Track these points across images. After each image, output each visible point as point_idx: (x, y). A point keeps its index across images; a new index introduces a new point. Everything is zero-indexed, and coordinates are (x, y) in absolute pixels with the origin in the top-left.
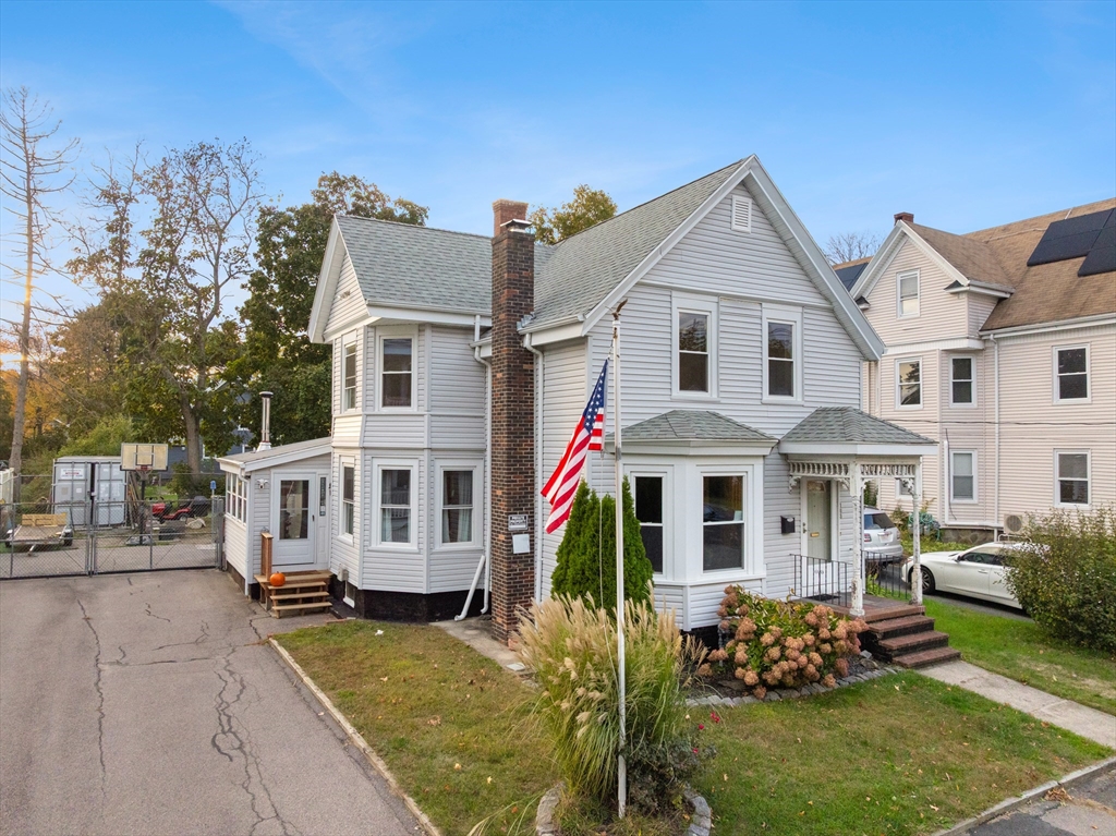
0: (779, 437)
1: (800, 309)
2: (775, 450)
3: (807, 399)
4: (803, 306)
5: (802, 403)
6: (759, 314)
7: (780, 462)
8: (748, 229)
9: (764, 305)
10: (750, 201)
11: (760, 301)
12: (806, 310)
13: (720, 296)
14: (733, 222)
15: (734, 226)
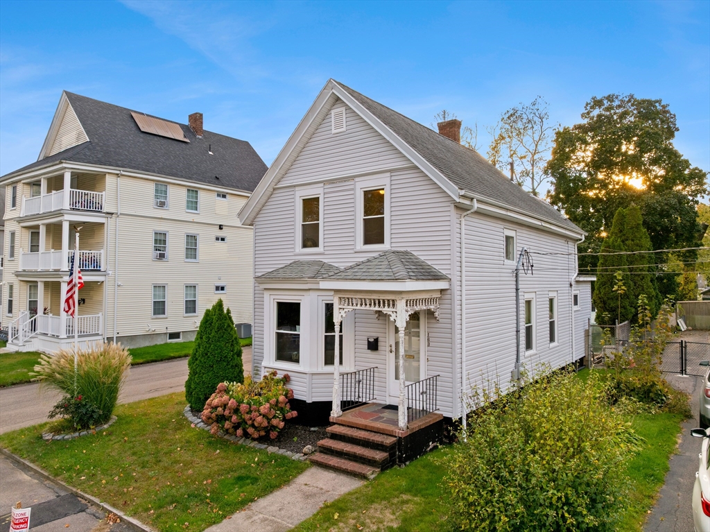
1: (388, 174)
3: (393, 245)
4: (390, 171)
6: (352, 187)
8: (344, 129)
9: (357, 179)
10: (343, 110)
11: (353, 178)
12: (393, 174)
13: (324, 182)
14: (333, 128)
15: (334, 131)
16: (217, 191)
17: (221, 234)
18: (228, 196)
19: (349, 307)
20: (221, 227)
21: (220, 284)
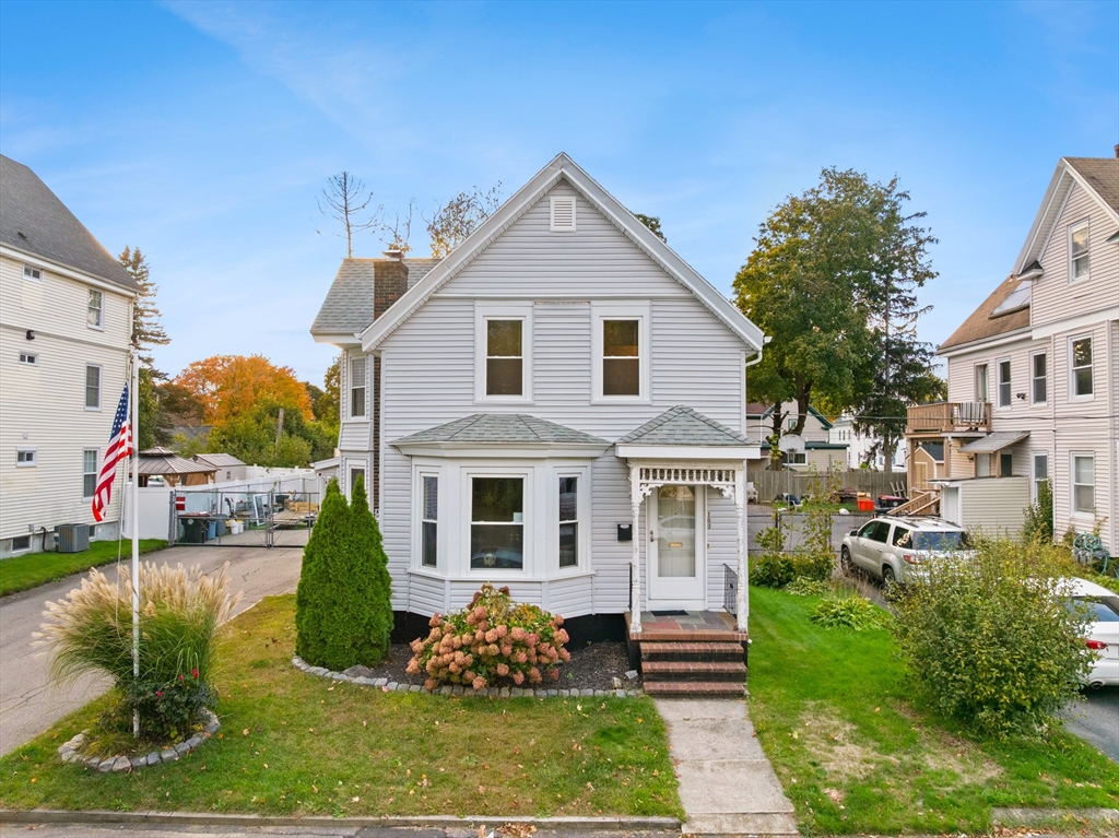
0: (613, 440)
1: (648, 302)
2: (610, 453)
3: (656, 398)
4: (651, 299)
5: (650, 403)
6: (587, 312)
7: (617, 465)
8: (573, 228)
9: (593, 303)
10: (573, 199)
11: (589, 300)
12: (655, 303)
13: (535, 300)
14: (552, 223)
15: (553, 228)
16: (26, 264)
17: (30, 348)
18: (43, 274)
19: (657, 481)
20: (30, 335)
21: (26, 447)
